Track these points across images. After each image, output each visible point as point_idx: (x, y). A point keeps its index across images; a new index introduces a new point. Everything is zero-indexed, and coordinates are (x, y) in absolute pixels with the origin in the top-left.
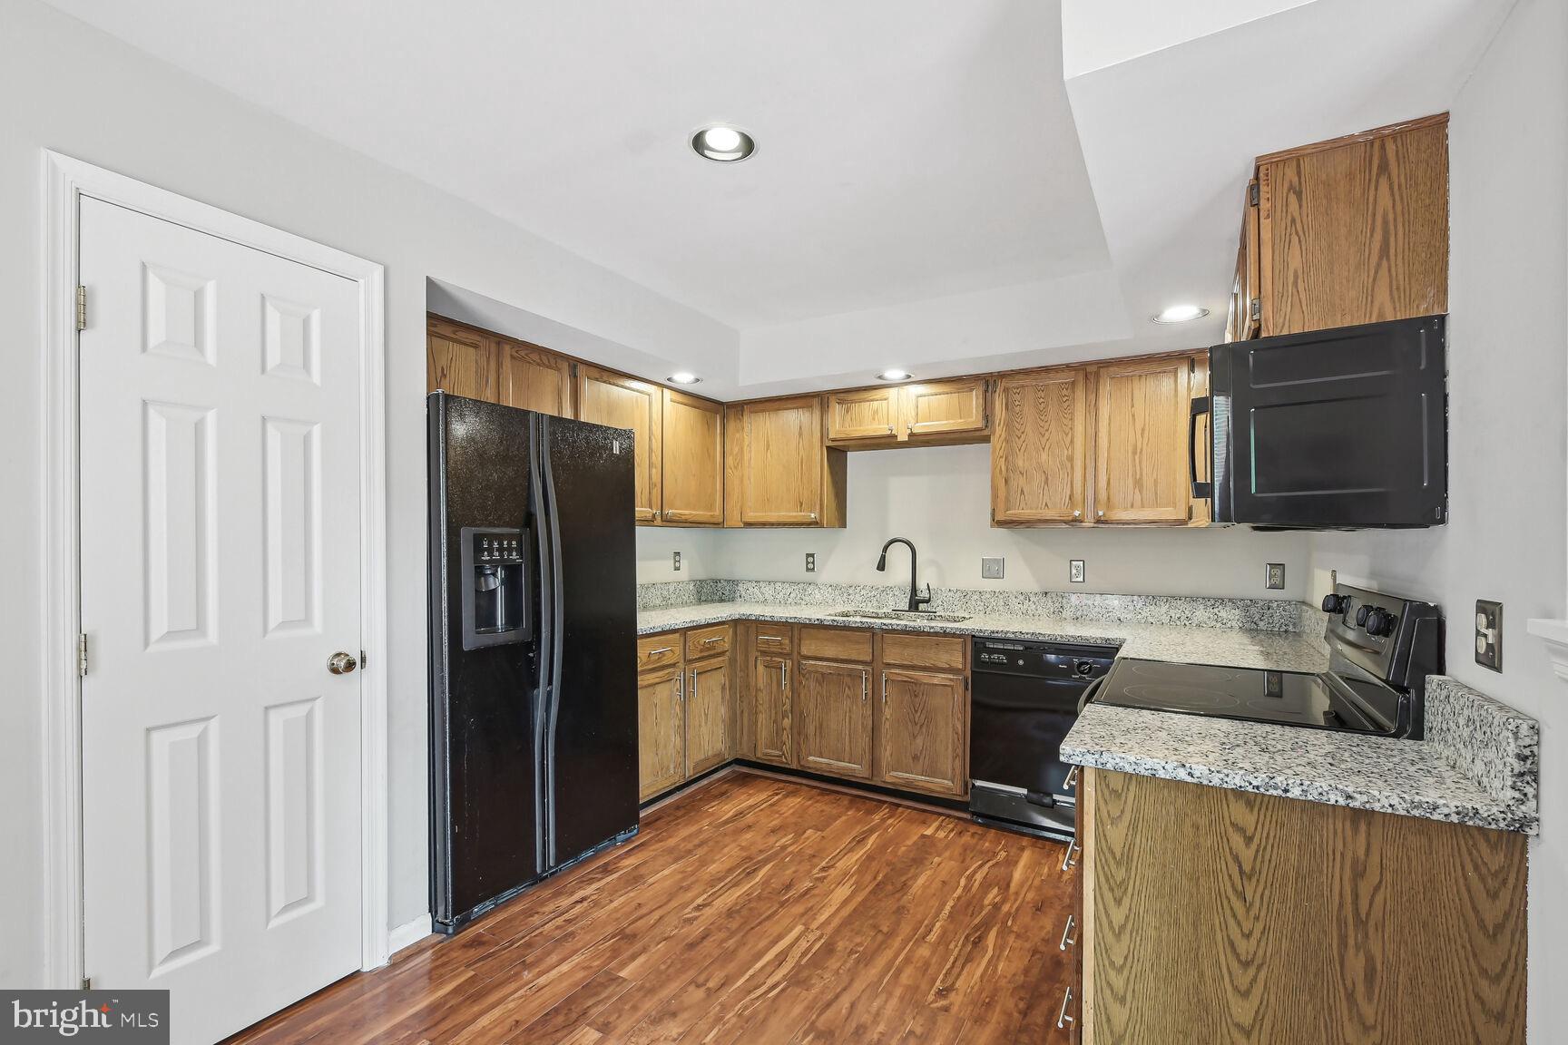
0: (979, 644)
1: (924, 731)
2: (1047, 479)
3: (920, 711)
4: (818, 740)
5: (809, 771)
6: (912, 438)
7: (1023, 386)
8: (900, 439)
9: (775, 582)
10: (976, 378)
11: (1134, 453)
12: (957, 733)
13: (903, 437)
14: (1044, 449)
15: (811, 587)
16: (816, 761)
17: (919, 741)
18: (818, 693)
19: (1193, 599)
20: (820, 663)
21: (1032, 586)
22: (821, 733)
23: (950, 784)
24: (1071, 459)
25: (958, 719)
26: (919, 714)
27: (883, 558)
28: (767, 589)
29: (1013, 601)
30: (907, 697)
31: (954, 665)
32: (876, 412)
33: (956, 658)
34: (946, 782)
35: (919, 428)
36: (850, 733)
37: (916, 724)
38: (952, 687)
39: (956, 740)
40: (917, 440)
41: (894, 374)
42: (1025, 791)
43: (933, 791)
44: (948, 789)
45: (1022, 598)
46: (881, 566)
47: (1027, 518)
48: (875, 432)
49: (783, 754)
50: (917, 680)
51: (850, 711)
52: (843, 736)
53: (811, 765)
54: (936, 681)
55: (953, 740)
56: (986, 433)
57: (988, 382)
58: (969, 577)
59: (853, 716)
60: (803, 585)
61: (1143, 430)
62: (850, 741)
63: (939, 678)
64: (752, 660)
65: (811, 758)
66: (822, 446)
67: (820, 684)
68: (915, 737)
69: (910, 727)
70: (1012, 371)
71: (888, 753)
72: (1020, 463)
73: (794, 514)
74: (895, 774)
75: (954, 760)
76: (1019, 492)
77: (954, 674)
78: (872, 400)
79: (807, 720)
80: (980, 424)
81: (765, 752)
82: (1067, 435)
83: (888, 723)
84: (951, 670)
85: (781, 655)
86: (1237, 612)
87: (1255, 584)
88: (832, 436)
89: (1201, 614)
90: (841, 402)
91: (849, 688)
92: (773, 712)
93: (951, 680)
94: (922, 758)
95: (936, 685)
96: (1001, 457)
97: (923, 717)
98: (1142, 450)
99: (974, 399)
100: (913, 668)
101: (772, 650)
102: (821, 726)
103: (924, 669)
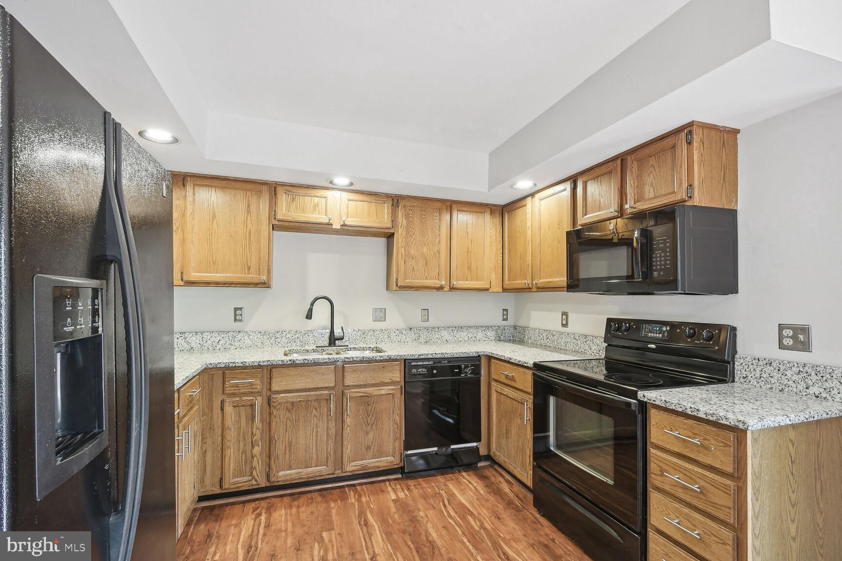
0: (407, 363)
1: (374, 427)
2: (426, 262)
3: (371, 415)
4: (287, 456)
5: (278, 484)
6: (343, 227)
7: (414, 206)
8: (334, 227)
9: (202, 333)
10: (388, 196)
11: (468, 252)
12: (397, 424)
13: (337, 226)
14: (425, 245)
15: (241, 334)
16: (284, 475)
17: (371, 435)
18: (288, 418)
19: (477, 327)
20: (290, 395)
21: (402, 325)
22: (290, 450)
23: (392, 458)
24: (439, 252)
25: (398, 414)
26: (370, 417)
27: (310, 310)
28: (194, 338)
29: (393, 335)
30: (362, 407)
31: (394, 379)
32: (316, 206)
33: (396, 375)
34: (389, 458)
35: (350, 221)
36: (316, 444)
37: (368, 424)
38: (393, 394)
39: (396, 429)
40: (347, 231)
41: (342, 181)
42: (436, 449)
43: (379, 467)
44: (391, 462)
45: (398, 332)
46: (309, 316)
47: (417, 285)
48: (316, 219)
49: (253, 478)
50: (370, 394)
51: (317, 427)
52: (311, 447)
53: (281, 479)
54: (383, 392)
55: (394, 429)
56: (392, 231)
57: (396, 200)
58: (366, 321)
59: (319, 430)
60: (232, 333)
61: (471, 240)
62: (317, 450)
63: (385, 390)
64: (217, 405)
65: (281, 473)
66: (269, 224)
67: (290, 411)
68: (367, 433)
69: (364, 428)
70: (408, 196)
71: (349, 451)
72: (412, 252)
73: (243, 275)
74: (354, 464)
75: (394, 442)
76: (412, 268)
77: (394, 386)
78: (314, 196)
79: (278, 444)
80: (389, 225)
81: (233, 482)
82: (437, 238)
83: (349, 429)
84: (393, 383)
85: (251, 394)
86: (493, 332)
87: (496, 319)
88: (279, 217)
89: (480, 335)
90: (287, 192)
91: (316, 409)
92: (242, 445)
93: (393, 390)
94: (372, 447)
95: (383, 395)
96: (402, 247)
97: (373, 418)
98: (471, 251)
99: (386, 209)
100: (365, 386)
101: (242, 391)
102: (290, 444)
103: (373, 385)
